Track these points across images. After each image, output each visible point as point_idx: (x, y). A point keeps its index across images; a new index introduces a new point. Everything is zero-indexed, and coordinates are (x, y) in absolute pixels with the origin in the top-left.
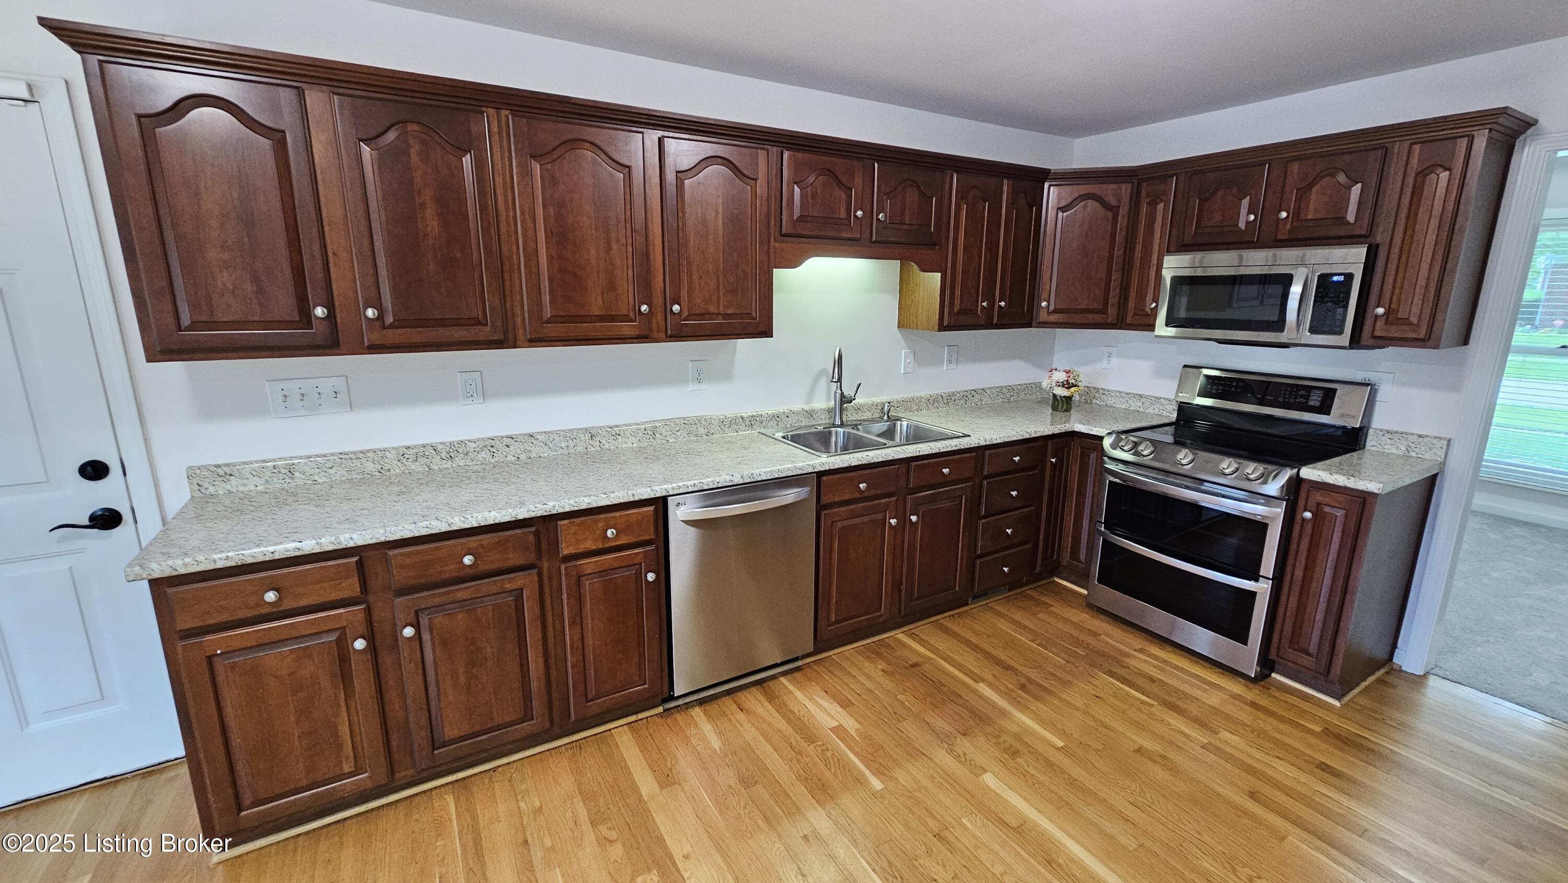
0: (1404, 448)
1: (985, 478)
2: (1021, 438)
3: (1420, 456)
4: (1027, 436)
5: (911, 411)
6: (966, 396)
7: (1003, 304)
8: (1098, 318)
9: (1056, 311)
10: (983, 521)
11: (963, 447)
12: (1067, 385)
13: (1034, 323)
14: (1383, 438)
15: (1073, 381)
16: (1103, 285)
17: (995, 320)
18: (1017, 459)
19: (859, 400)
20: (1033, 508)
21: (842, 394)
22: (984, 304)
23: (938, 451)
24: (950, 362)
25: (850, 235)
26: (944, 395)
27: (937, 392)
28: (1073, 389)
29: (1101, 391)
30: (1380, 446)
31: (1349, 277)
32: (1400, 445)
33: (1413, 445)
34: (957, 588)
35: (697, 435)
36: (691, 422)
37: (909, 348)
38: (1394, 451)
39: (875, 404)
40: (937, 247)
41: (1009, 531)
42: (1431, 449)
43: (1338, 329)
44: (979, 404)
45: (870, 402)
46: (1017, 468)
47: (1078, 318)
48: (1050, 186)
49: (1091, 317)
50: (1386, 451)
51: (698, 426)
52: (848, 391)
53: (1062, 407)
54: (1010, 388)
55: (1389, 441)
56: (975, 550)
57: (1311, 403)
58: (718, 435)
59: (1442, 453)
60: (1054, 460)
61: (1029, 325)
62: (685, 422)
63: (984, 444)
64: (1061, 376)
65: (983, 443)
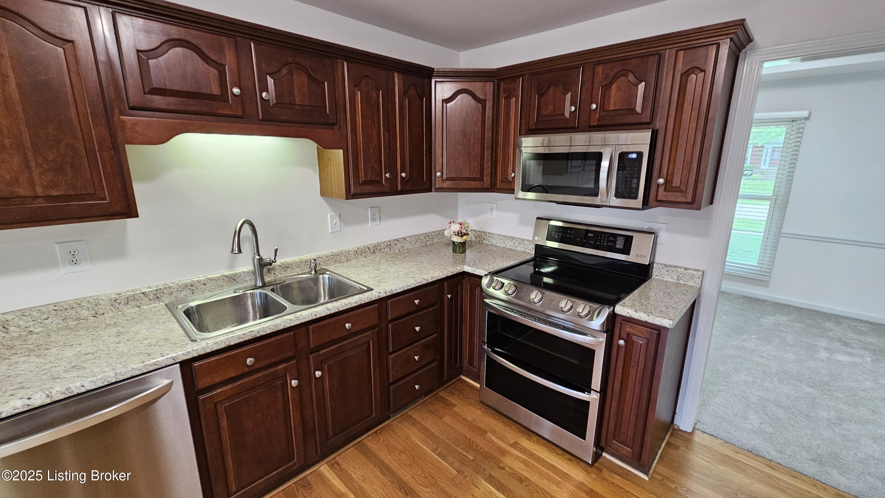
0: (676, 278)
1: (390, 321)
2: (419, 284)
3: (686, 283)
4: (425, 282)
5: (340, 262)
6: (390, 245)
7: (403, 175)
8: (478, 184)
9: (448, 179)
10: (392, 356)
11: (363, 302)
12: (460, 234)
13: (433, 189)
14: (663, 270)
15: (465, 231)
16: (479, 159)
17: (399, 188)
18: (417, 302)
19: (279, 261)
20: (436, 335)
21: (261, 259)
22: (387, 175)
23: (337, 310)
24: (374, 220)
25: (229, 113)
26: (371, 246)
27: (364, 244)
28: (465, 237)
29: (488, 234)
30: (661, 276)
31: (640, 155)
32: (673, 275)
33: (681, 276)
34: (374, 415)
35: (78, 319)
36: (65, 307)
37: (334, 211)
38: (670, 280)
39: (304, 261)
40: (336, 127)
41: (416, 358)
42: (692, 279)
43: (634, 195)
44: (401, 249)
45: (299, 260)
46: (419, 309)
47: (465, 184)
48: (436, 82)
49: (473, 184)
50: (665, 279)
51: (79, 310)
52: (267, 255)
53: (459, 251)
54: (427, 235)
55: (666, 272)
56: (388, 378)
57: (618, 246)
58: (111, 314)
59: (699, 281)
60: (449, 296)
61: (430, 190)
62: (55, 308)
63: (385, 295)
64: (456, 227)
65: (383, 295)
